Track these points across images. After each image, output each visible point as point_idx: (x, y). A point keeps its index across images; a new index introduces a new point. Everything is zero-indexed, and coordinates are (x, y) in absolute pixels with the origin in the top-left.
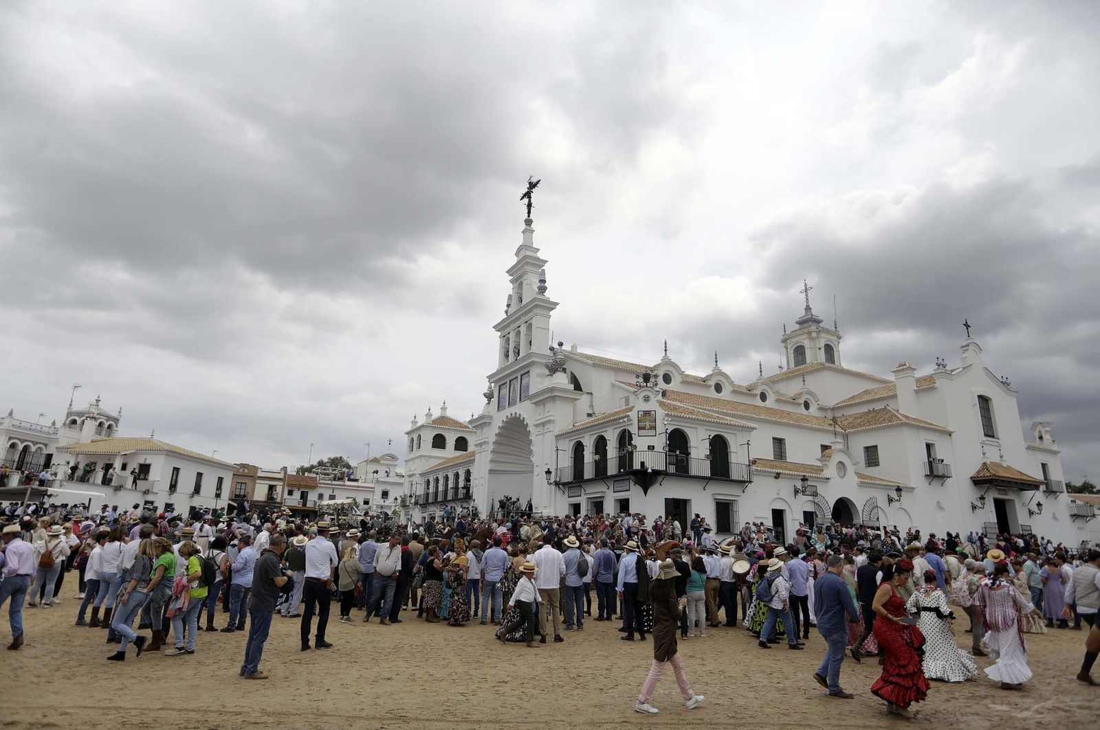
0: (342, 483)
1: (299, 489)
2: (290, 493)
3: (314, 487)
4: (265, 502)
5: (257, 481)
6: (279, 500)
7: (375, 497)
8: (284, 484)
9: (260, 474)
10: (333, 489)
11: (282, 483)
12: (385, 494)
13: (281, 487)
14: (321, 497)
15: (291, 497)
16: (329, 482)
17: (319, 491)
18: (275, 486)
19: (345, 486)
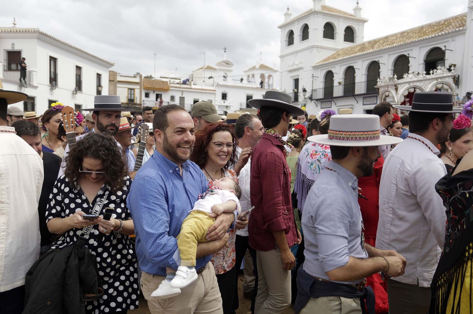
0: (188, 86)
1: (154, 92)
2: (147, 95)
3: (167, 90)
4: (127, 104)
5: (118, 85)
6: (138, 102)
7: (217, 99)
8: (141, 87)
9: (119, 79)
10: (182, 91)
11: (138, 87)
12: (224, 96)
13: (139, 90)
14: (173, 98)
15: (148, 99)
16: (178, 86)
17: (171, 93)
18: (134, 89)
19: (191, 89)
